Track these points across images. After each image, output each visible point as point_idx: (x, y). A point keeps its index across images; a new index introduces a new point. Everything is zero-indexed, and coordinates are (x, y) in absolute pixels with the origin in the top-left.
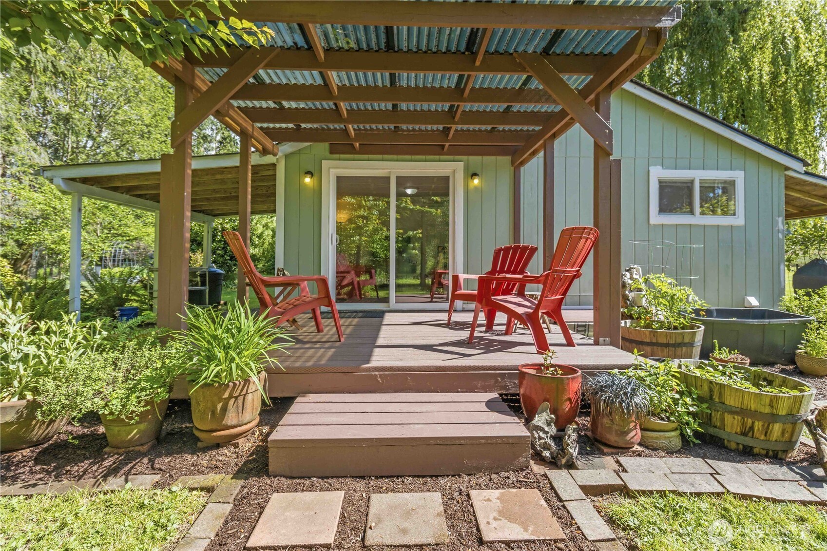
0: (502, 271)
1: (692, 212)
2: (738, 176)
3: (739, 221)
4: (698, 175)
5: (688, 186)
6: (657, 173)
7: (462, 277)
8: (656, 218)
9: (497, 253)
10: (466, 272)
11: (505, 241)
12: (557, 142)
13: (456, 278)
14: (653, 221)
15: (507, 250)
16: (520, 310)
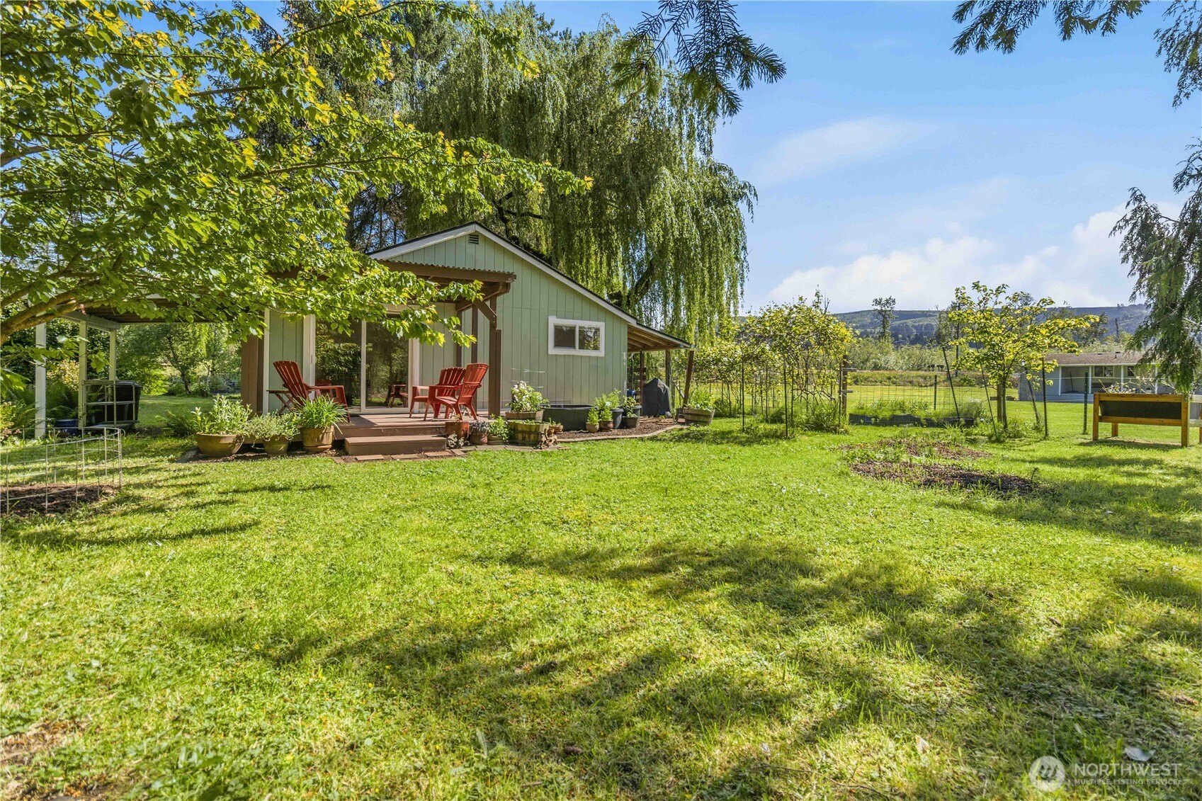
0: (446, 384)
1: (574, 347)
2: (601, 325)
3: (601, 353)
4: (578, 323)
5: (571, 331)
6: (553, 321)
7: (420, 388)
8: (552, 351)
9: (443, 372)
10: (422, 384)
11: (450, 364)
12: (498, 298)
13: (415, 389)
14: (550, 352)
15: (449, 371)
16: (450, 403)
